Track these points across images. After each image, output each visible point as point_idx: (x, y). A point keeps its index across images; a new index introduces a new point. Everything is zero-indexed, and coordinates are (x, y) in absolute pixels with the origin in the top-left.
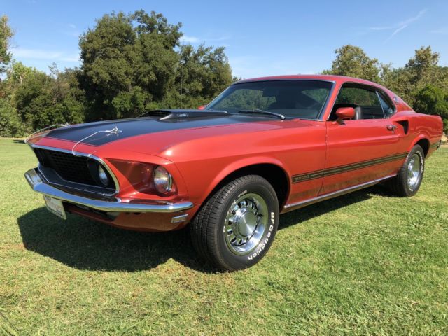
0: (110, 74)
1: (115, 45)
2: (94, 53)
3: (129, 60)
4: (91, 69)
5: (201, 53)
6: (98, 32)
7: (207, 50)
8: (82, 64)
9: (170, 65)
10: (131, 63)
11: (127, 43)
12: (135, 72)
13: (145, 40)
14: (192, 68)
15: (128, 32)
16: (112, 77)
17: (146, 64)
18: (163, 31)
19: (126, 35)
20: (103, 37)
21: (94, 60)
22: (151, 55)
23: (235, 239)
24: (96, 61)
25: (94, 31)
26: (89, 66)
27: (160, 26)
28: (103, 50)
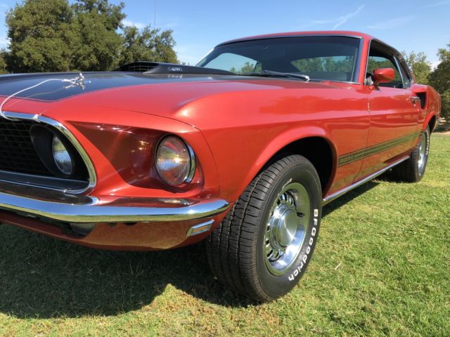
0: (44, 55)
1: (48, 23)
2: (24, 31)
3: (66, 40)
4: (21, 49)
5: (147, 35)
6: (28, 6)
7: (153, 32)
8: (10, 43)
9: (113, 48)
10: (69, 43)
11: (62, 21)
12: (73, 54)
13: (83, 19)
14: (138, 52)
15: (64, 9)
16: (46, 58)
17: (86, 46)
18: (103, 11)
19: (60, 12)
20: (34, 14)
21: (23, 39)
22: (91, 36)
23: (271, 252)
24: (27, 40)
25: (23, 6)
26: (17, 45)
27: (100, 6)
28: (35, 28)
